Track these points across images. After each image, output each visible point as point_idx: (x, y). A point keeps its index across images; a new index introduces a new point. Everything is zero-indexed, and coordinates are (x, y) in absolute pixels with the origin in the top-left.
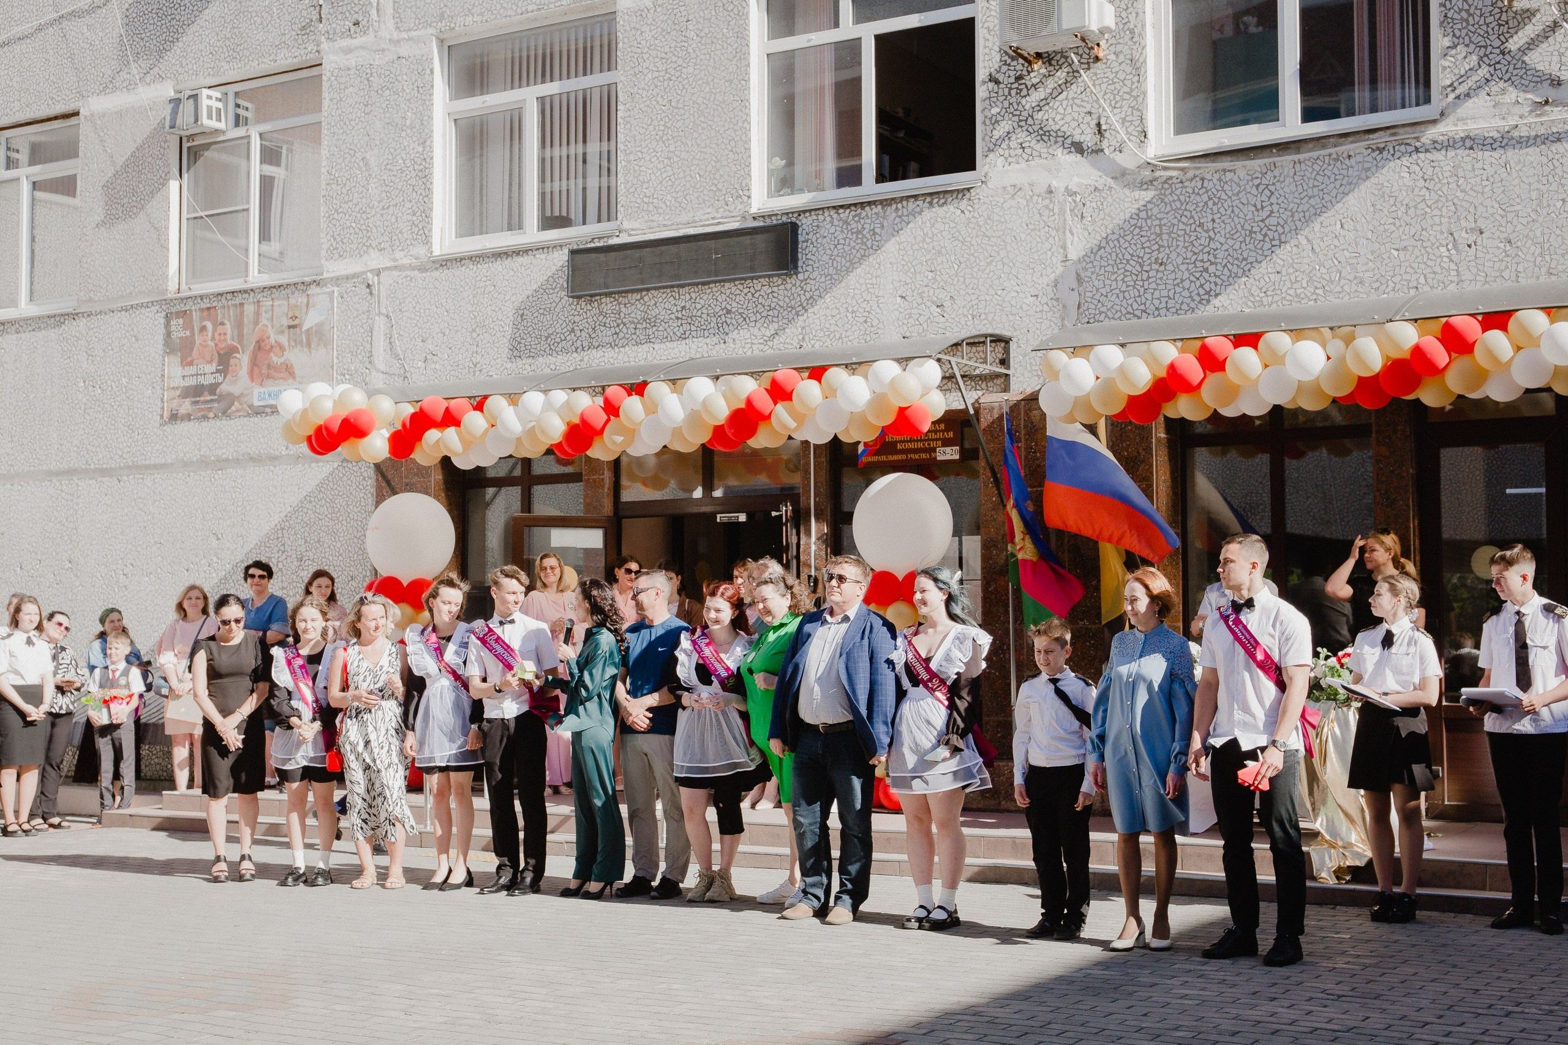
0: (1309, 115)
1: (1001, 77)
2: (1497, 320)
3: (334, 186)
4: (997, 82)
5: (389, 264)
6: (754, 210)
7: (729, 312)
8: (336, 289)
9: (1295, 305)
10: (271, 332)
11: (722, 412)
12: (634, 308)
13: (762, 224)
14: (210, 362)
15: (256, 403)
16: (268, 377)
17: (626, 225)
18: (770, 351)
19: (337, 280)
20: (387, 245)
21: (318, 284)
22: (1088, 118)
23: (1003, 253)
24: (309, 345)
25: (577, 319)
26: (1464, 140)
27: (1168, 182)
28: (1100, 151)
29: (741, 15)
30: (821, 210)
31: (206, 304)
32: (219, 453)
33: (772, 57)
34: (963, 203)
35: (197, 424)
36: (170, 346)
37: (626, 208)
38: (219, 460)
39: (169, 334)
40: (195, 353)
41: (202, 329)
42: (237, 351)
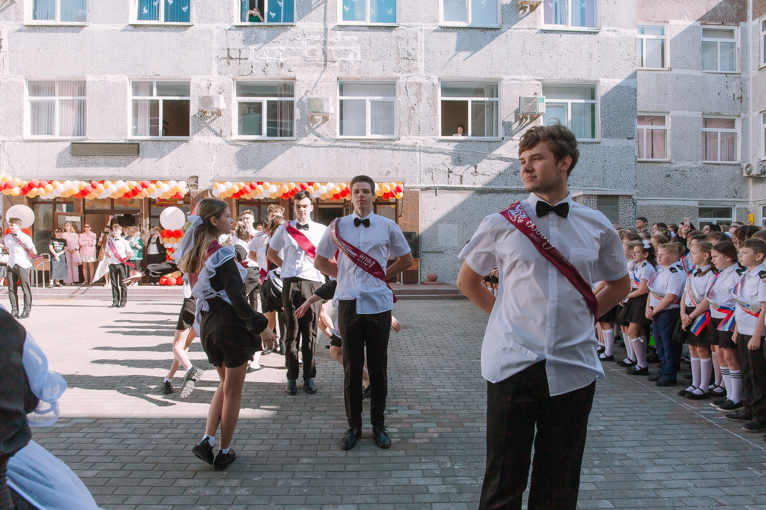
0: (268, 135)
1: (197, 116)
2: (310, 184)
4: (196, 117)
5: (9, 140)
6: (128, 139)
7: (121, 163)
9: (265, 176)
11: (128, 190)
12: (91, 160)
13: (131, 142)
17: (89, 138)
18: (133, 175)
22: (218, 128)
23: (196, 157)
25: (73, 161)
26: (301, 145)
27: (237, 145)
28: (221, 136)
29: (125, 88)
30: (148, 141)
33: (133, 100)
34: (186, 144)
37: (89, 133)
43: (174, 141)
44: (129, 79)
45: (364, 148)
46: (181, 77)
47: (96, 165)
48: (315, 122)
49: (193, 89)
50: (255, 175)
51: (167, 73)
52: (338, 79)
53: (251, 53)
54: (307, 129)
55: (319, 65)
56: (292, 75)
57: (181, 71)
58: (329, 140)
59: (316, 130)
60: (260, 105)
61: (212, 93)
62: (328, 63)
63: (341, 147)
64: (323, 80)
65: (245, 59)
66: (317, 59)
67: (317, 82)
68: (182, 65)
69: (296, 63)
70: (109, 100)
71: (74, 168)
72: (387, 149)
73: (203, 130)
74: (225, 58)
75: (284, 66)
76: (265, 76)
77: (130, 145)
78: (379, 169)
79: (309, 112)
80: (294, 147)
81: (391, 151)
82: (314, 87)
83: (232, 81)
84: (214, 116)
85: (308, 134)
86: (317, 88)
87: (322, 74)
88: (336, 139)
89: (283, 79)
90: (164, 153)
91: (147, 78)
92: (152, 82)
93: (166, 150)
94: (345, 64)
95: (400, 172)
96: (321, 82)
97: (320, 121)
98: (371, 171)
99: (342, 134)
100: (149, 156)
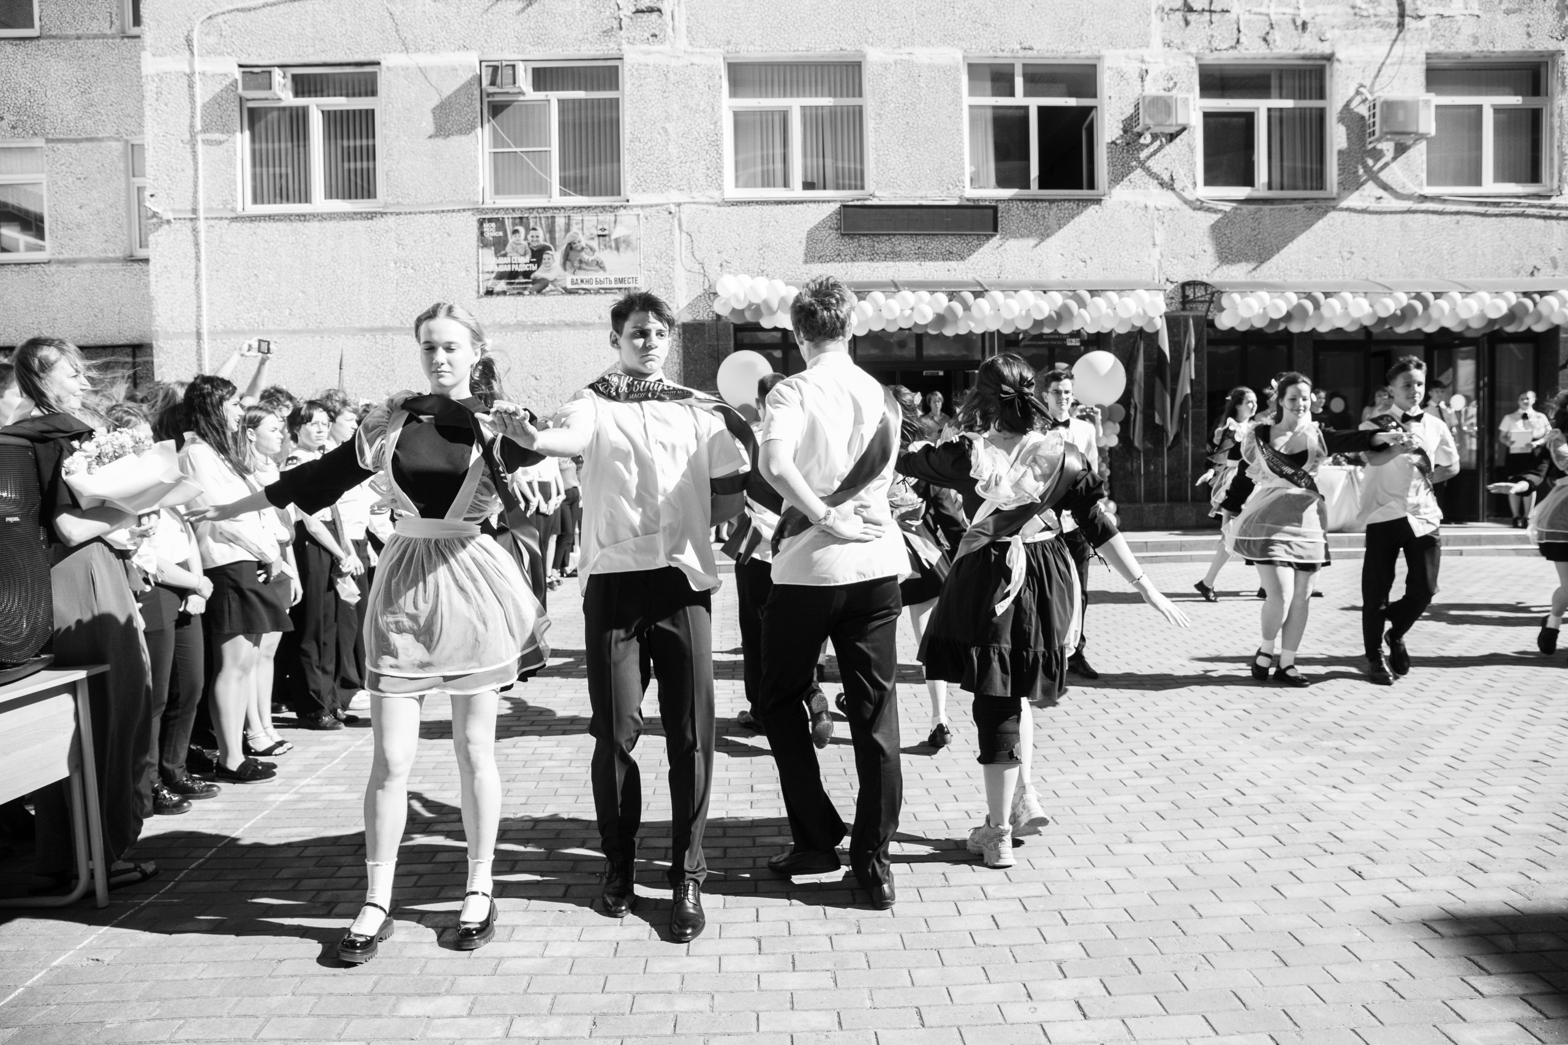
0: (1271, 186)
1: (1118, 142)
3: (637, 143)
4: (1116, 144)
5: (690, 200)
6: (965, 195)
7: (951, 253)
8: (640, 212)
10: (581, 237)
12: (884, 246)
13: (972, 203)
14: (525, 255)
15: (569, 286)
16: (580, 268)
17: (877, 193)
19: (642, 207)
20: (685, 188)
21: (625, 209)
22: (1166, 171)
23: (1120, 237)
24: (618, 249)
25: (842, 248)
26: (1348, 209)
27: (1209, 210)
28: (1173, 189)
29: (957, 79)
30: (1011, 200)
31: (518, 215)
32: (536, 319)
33: (971, 107)
34: (1097, 207)
35: (512, 298)
36: (483, 242)
37: (877, 183)
38: (535, 324)
39: (482, 233)
40: (508, 249)
41: (515, 232)
42: (550, 249)
43: (1069, 200)
44: (964, 57)
45: (1484, 215)
46: (1082, 54)
47: (895, 256)
48: (1377, 155)
49: (1106, 82)
50: (1249, 279)
51: (1049, 44)
52: (1427, 58)
54: (1361, 171)
55: (1385, 26)
56: (1325, 49)
57: (1082, 40)
58: (1409, 197)
59: (1383, 175)
60: (1249, 118)
61: (1153, 89)
62: (1407, 20)
63: (1434, 212)
64: (1395, 60)
65: (1223, 11)
66: (1381, 10)
67: (1383, 64)
68: (1082, 23)
69: (1335, 21)
70: (922, 106)
71: (844, 264)
72: (1534, 216)
73: (1131, 176)
74: (1178, 10)
75: (1310, 27)
76: (1268, 51)
77: (976, 211)
78: (1516, 262)
79: (1387, 133)
80: (1332, 214)
81: (1541, 222)
82: (1377, 76)
83: (1193, 63)
84: (1158, 143)
85: (1362, 184)
86: (1383, 79)
87: (1392, 45)
88: (1421, 196)
89: (1304, 58)
90: (1047, 228)
91: (1005, 54)
92: (1013, 65)
93: (1052, 221)
94: (1443, 23)
95: (1561, 269)
96: (1391, 64)
97: (1389, 155)
98: (1498, 268)
99: (1430, 182)
100: (1014, 235)
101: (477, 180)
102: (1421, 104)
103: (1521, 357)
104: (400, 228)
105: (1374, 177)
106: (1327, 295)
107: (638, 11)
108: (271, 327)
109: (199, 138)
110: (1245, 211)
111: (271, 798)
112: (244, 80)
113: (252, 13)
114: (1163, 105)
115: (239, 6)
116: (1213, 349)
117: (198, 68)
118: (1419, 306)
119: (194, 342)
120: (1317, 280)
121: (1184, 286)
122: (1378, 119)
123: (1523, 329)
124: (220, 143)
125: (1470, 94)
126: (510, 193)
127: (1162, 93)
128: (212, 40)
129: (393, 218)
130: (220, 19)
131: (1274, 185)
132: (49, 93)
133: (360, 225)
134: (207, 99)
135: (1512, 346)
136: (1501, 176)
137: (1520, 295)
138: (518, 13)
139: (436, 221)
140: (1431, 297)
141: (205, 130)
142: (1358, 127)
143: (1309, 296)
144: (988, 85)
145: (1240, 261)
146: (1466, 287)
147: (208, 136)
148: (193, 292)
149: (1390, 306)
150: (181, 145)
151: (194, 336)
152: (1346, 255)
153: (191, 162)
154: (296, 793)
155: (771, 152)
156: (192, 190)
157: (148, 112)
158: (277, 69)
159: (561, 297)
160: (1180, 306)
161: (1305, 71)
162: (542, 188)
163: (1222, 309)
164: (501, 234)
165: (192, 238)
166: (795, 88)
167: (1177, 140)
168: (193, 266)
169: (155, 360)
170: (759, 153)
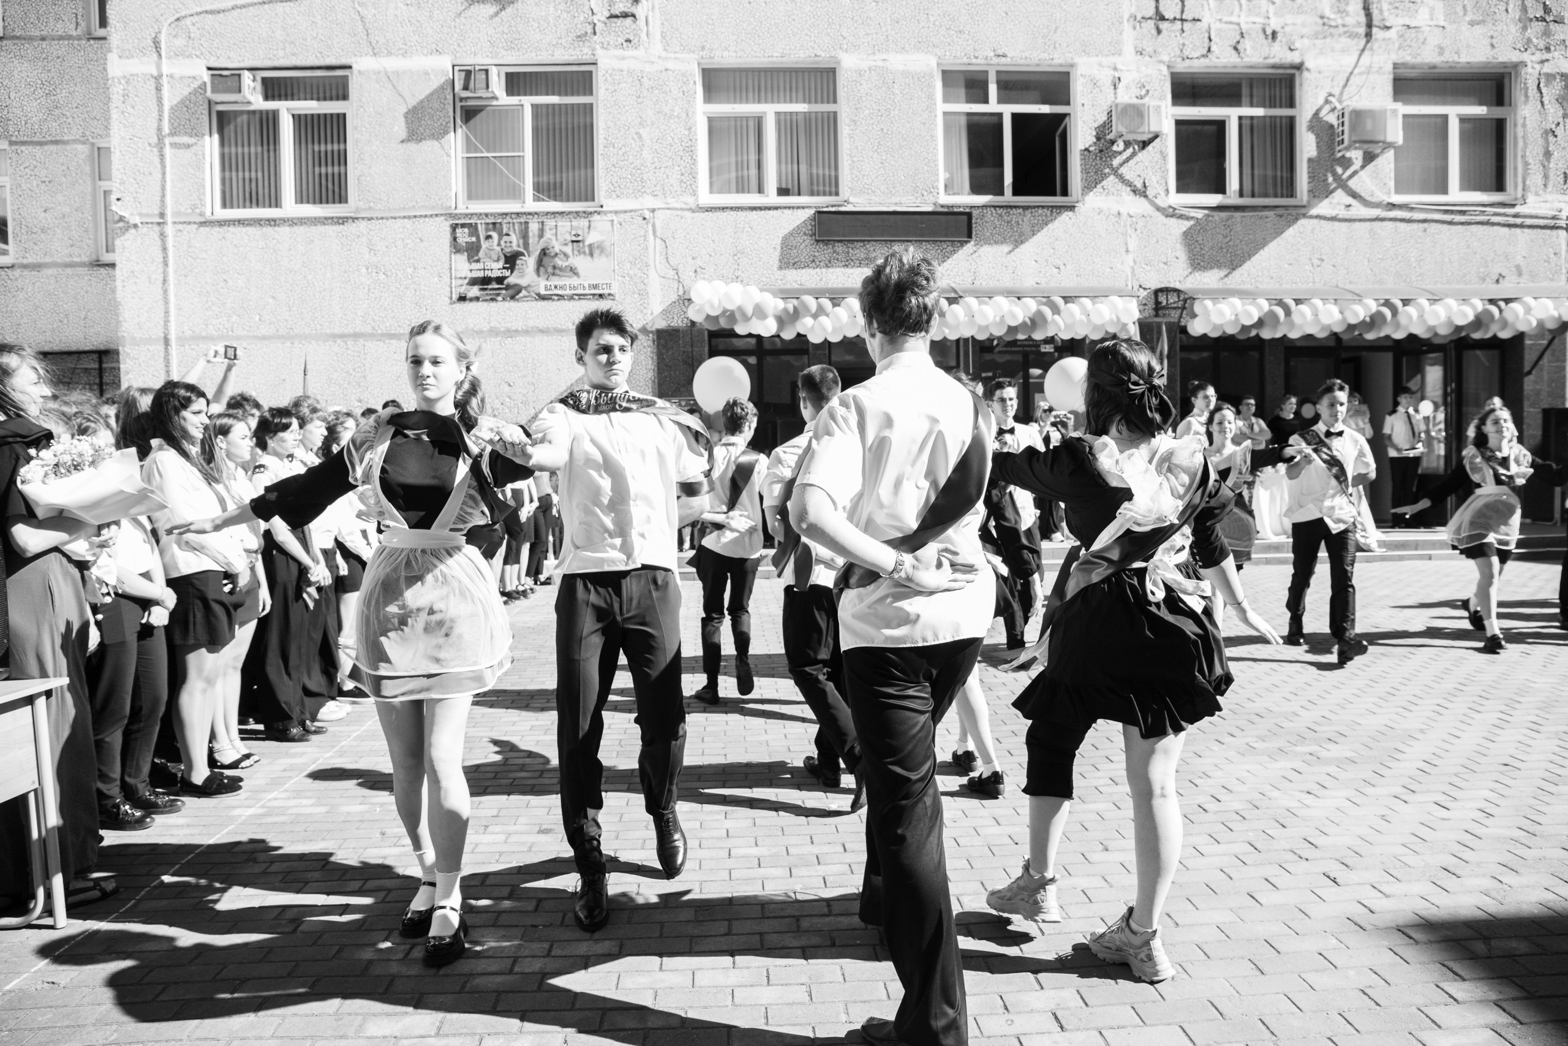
0: (1242, 194)
1: (1091, 149)
3: (611, 149)
4: (1089, 151)
5: (664, 206)
6: (939, 201)
8: (614, 217)
10: (554, 243)
11: (1017, 319)
13: (946, 210)
14: (498, 260)
15: (543, 292)
16: (553, 274)
17: (852, 200)
19: (616, 212)
20: (660, 193)
21: (599, 213)
22: (1139, 178)
24: (591, 255)
25: (817, 254)
26: (1318, 217)
27: (1181, 217)
28: (1146, 196)
29: (931, 86)
30: (985, 206)
31: (491, 220)
32: (509, 325)
33: (945, 113)
34: (1070, 214)
35: (485, 304)
36: (456, 247)
37: (852, 190)
38: (508, 330)
39: (455, 239)
40: (481, 254)
41: (488, 237)
42: (523, 254)
43: (1043, 207)
44: (938, 64)
45: (1450, 223)
46: (1056, 61)
48: (1346, 163)
49: (1079, 89)
50: (1220, 285)
51: (1022, 51)
52: (1394, 68)
53: (1206, 7)
54: (1330, 179)
55: (1353, 36)
56: (1294, 58)
57: (1055, 48)
58: (1377, 205)
59: (1352, 183)
60: (1220, 126)
61: (1126, 96)
62: (1375, 30)
63: (1402, 220)
64: (1363, 69)
65: (1194, 20)
66: (1350, 20)
67: (1351, 73)
68: (1055, 31)
69: (1305, 31)
70: (897, 112)
71: (818, 270)
72: (1498, 224)
73: (1104, 183)
74: (1150, 18)
75: (1279, 36)
76: (1239, 60)
77: (951, 217)
78: (1482, 270)
79: (1355, 142)
80: (1302, 222)
81: (1506, 230)
82: (1345, 86)
83: (1165, 71)
84: (1130, 150)
85: (1332, 192)
86: (1351, 88)
87: (1360, 55)
88: (1389, 204)
89: (1274, 67)
90: (1021, 234)
91: (978, 61)
92: (987, 72)
93: (1026, 228)
94: (1411, 34)
95: (1525, 277)
96: (1360, 74)
97: (1358, 163)
98: (1465, 275)
99: (1398, 191)
100: (988, 242)
101: (450, 185)
102: (1389, 114)
103: (1487, 364)
104: (372, 233)
105: (1343, 185)
106: (1298, 302)
107: (612, 16)
108: (241, 333)
109: (167, 141)
110: (1216, 218)
111: (237, 812)
112: (212, 83)
113: (221, 15)
114: (1136, 112)
115: (208, 8)
116: (1185, 355)
117: (166, 70)
118: (1387, 312)
119: (161, 347)
120: (1288, 286)
121: (1157, 292)
122: (1346, 128)
123: (1489, 335)
124: (189, 146)
125: (1436, 103)
126: (483, 198)
127: (1135, 101)
128: (180, 42)
129: (362, 225)
130: (188, 21)
131: (1245, 193)
132: (12, 95)
133: (331, 230)
134: (175, 102)
135: (1479, 352)
136: (1468, 184)
137: (1486, 302)
138: (492, 17)
139: (408, 226)
140: (1399, 304)
141: (173, 134)
142: (1327, 135)
143: (1280, 303)
144: (962, 92)
145: (1212, 268)
146: (1433, 294)
147: (176, 139)
148: (161, 297)
149: (1359, 313)
150: (148, 148)
151: (162, 342)
152: (1316, 262)
153: (159, 166)
154: (262, 807)
155: (745, 158)
156: (160, 194)
157: (115, 115)
158: (246, 72)
159: (534, 303)
160: (1153, 313)
161: (1275, 80)
162: (516, 193)
163: (1194, 316)
164: (474, 239)
165: (159, 242)
166: (769, 95)
167: (1150, 148)
168: (161, 270)
169: (122, 366)
170: (733, 159)
